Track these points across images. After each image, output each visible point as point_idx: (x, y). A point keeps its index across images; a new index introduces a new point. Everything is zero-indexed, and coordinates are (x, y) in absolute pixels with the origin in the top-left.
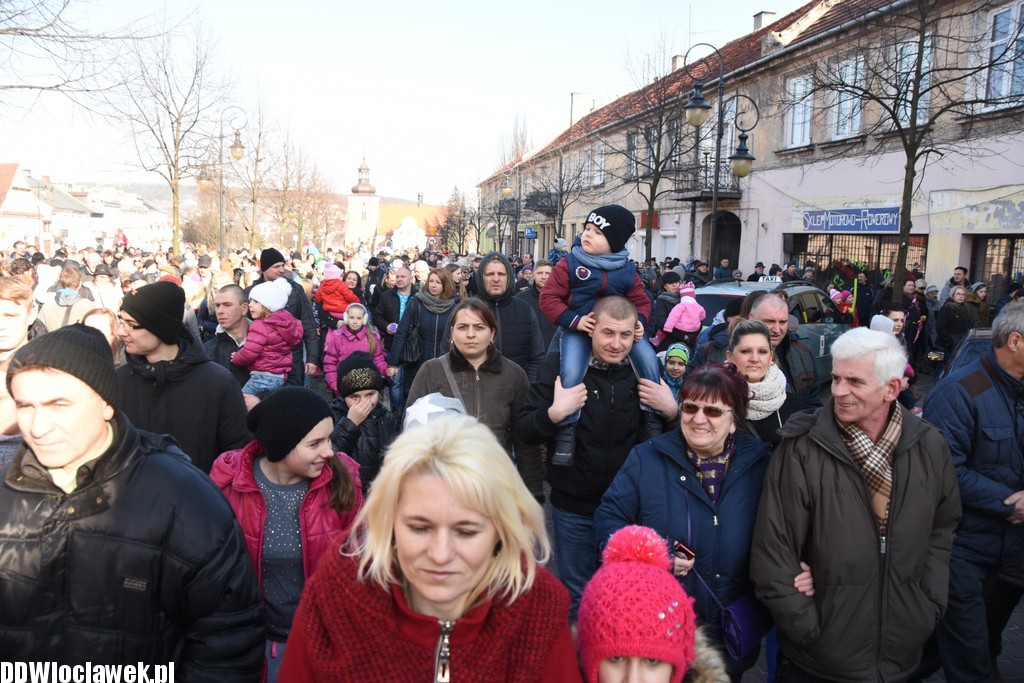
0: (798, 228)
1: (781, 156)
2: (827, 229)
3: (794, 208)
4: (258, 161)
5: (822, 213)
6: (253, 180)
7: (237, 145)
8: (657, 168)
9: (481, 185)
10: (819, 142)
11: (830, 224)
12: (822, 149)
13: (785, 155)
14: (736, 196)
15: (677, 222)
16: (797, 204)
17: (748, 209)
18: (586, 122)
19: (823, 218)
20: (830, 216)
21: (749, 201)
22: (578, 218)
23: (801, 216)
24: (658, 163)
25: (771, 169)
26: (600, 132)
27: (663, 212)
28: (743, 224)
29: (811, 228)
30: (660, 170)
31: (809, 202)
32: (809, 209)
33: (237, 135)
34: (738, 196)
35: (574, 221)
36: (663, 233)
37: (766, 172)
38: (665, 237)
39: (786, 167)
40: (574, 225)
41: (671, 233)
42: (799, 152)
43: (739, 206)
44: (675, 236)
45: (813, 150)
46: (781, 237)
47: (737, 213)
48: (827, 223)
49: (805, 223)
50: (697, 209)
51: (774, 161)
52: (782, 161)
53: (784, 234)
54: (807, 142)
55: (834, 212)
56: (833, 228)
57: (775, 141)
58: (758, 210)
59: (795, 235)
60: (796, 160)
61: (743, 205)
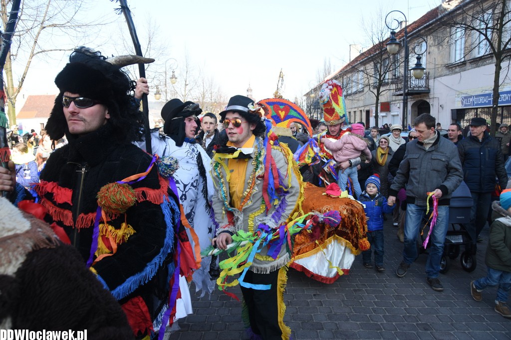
0: (459, 106)
1: (449, 68)
2: (473, 106)
3: (457, 96)
4: (186, 85)
5: (470, 97)
6: (184, 94)
7: (173, 77)
8: (380, 78)
9: (305, 95)
10: (468, 59)
11: (475, 103)
12: (470, 63)
13: (451, 68)
14: (427, 92)
15: (399, 108)
16: (458, 93)
17: (433, 98)
18: (356, 59)
19: (471, 100)
20: (475, 98)
21: (434, 94)
22: (352, 108)
23: (460, 99)
24: (380, 76)
25: (445, 76)
26: (361, 63)
27: (392, 103)
28: (431, 106)
29: (465, 105)
30: (382, 79)
31: (464, 91)
32: (464, 95)
33: (173, 72)
34: (428, 92)
35: (350, 110)
36: (392, 114)
37: (442, 78)
38: (393, 116)
39: (452, 74)
40: (350, 113)
41: (396, 113)
42: (458, 66)
43: (429, 97)
44: (398, 115)
45: (465, 64)
46: (450, 111)
47: (428, 101)
48: (474, 102)
49: (462, 103)
50: (409, 100)
51: (446, 72)
52: (449, 71)
53: (452, 110)
54: (463, 60)
55: (477, 96)
56: (476, 105)
57: (446, 61)
58: (438, 98)
59: (457, 110)
60: (458, 70)
61: (431, 96)
